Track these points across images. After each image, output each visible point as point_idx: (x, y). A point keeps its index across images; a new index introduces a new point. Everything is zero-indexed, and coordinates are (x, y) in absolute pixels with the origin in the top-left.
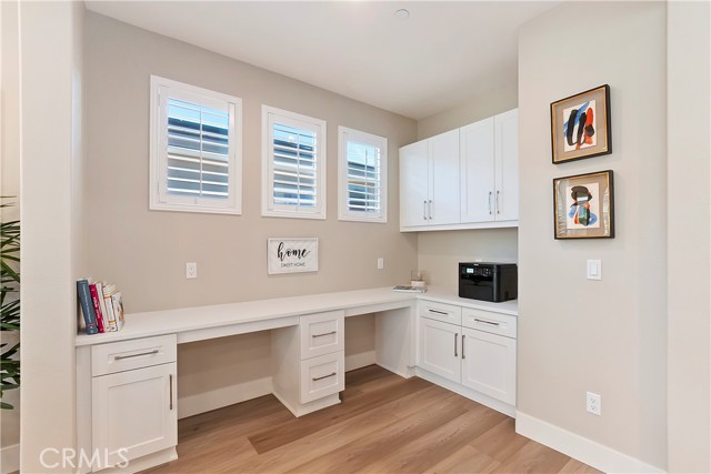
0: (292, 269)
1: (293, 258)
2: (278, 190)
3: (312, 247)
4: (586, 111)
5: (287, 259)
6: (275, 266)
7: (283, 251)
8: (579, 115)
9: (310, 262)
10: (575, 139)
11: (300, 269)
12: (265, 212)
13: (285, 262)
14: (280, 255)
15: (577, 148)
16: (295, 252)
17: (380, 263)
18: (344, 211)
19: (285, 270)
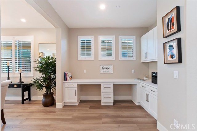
0: (106, 72)
1: (106, 70)
2: (102, 54)
3: (111, 67)
4: (172, 18)
5: (105, 70)
6: (102, 71)
7: (104, 68)
8: (170, 19)
9: (111, 71)
10: (169, 29)
11: (108, 72)
12: (99, 59)
13: (104, 70)
14: (103, 69)
15: (170, 31)
16: (107, 68)
17: (133, 71)
18: (121, 58)
19: (104, 72)
